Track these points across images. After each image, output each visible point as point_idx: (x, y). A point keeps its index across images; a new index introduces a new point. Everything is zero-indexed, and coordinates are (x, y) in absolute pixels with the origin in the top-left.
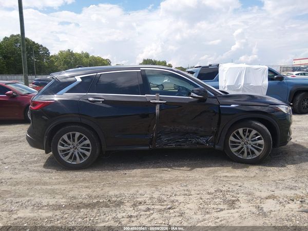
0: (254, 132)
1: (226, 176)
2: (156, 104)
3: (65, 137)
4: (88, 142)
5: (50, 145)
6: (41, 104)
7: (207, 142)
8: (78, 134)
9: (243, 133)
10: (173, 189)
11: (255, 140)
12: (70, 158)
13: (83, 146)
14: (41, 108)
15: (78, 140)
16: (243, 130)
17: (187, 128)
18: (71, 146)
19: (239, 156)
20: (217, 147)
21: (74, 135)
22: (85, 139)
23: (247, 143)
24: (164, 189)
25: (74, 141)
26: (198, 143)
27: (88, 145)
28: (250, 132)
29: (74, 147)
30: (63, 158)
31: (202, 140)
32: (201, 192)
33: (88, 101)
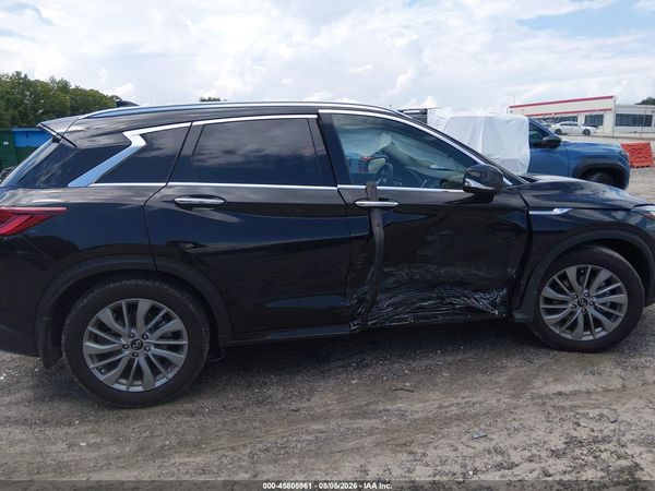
0: (604, 274)
1: (560, 394)
2: (369, 209)
3: (106, 315)
4: (176, 324)
5: (56, 341)
6: (22, 219)
7: (494, 305)
8: (144, 305)
9: (578, 280)
10: (456, 450)
11: (604, 295)
12: (125, 374)
13: (162, 338)
14: (21, 230)
15: (147, 322)
16: (579, 271)
17: (442, 271)
18: (123, 341)
19: (563, 335)
20: (518, 316)
21: (133, 308)
22: (167, 318)
23: (586, 301)
24: (431, 452)
25: (133, 324)
26: (470, 309)
27: (176, 335)
28: (594, 274)
29: (133, 343)
30: (102, 378)
31: (482, 301)
32: (534, 451)
33: (173, 207)
